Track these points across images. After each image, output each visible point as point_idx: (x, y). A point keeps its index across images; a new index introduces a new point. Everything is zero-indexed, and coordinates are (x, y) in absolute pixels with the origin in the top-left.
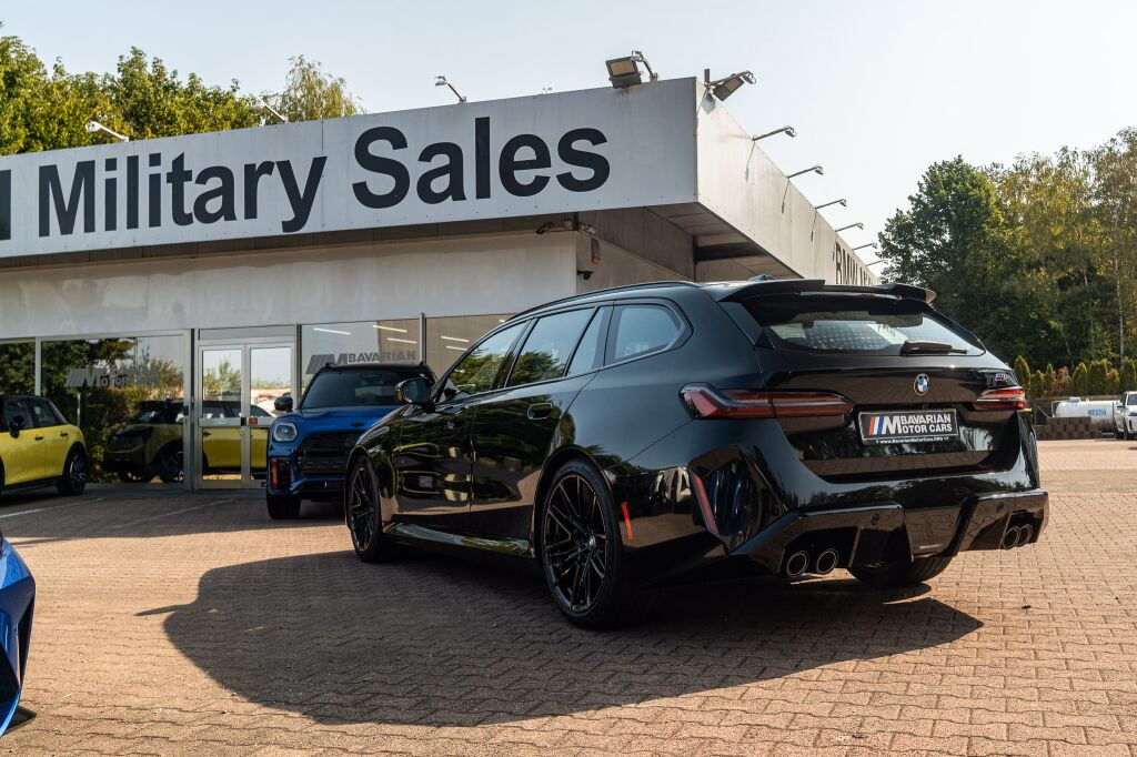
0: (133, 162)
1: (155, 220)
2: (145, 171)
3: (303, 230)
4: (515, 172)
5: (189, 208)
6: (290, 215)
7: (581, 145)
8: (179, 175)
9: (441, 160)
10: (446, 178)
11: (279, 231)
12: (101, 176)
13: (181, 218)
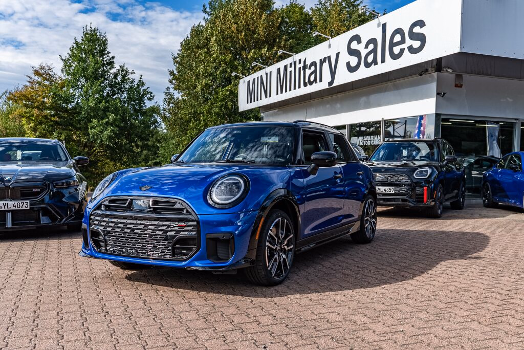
0: (295, 62)
1: (299, 87)
2: (298, 66)
3: (333, 86)
4: (394, 48)
5: (307, 81)
6: (330, 80)
7: (417, 30)
8: (305, 67)
9: (371, 47)
10: (372, 54)
11: (327, 87)
12: (289, 69)
13: (305, 85)
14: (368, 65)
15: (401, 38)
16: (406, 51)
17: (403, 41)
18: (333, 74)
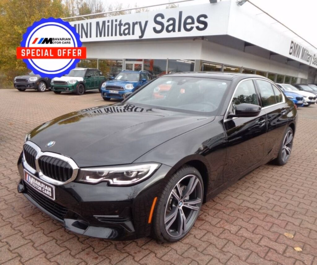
0: (112, 21)
1: (116, 35)
2: (115, 23)
4: (187, 25)
5: (122, 32)
6: (140, 35)
7: (202, 19)
8: (120, 24)
9: (171, 22)
10: (172, 26)
11: (138, 38)
12: (107, 24)
13: (120, 34)
14: (168, 31)
15: (192, 21)
16: (195, 29)
17: (193, 23)
18: (143, 32)
